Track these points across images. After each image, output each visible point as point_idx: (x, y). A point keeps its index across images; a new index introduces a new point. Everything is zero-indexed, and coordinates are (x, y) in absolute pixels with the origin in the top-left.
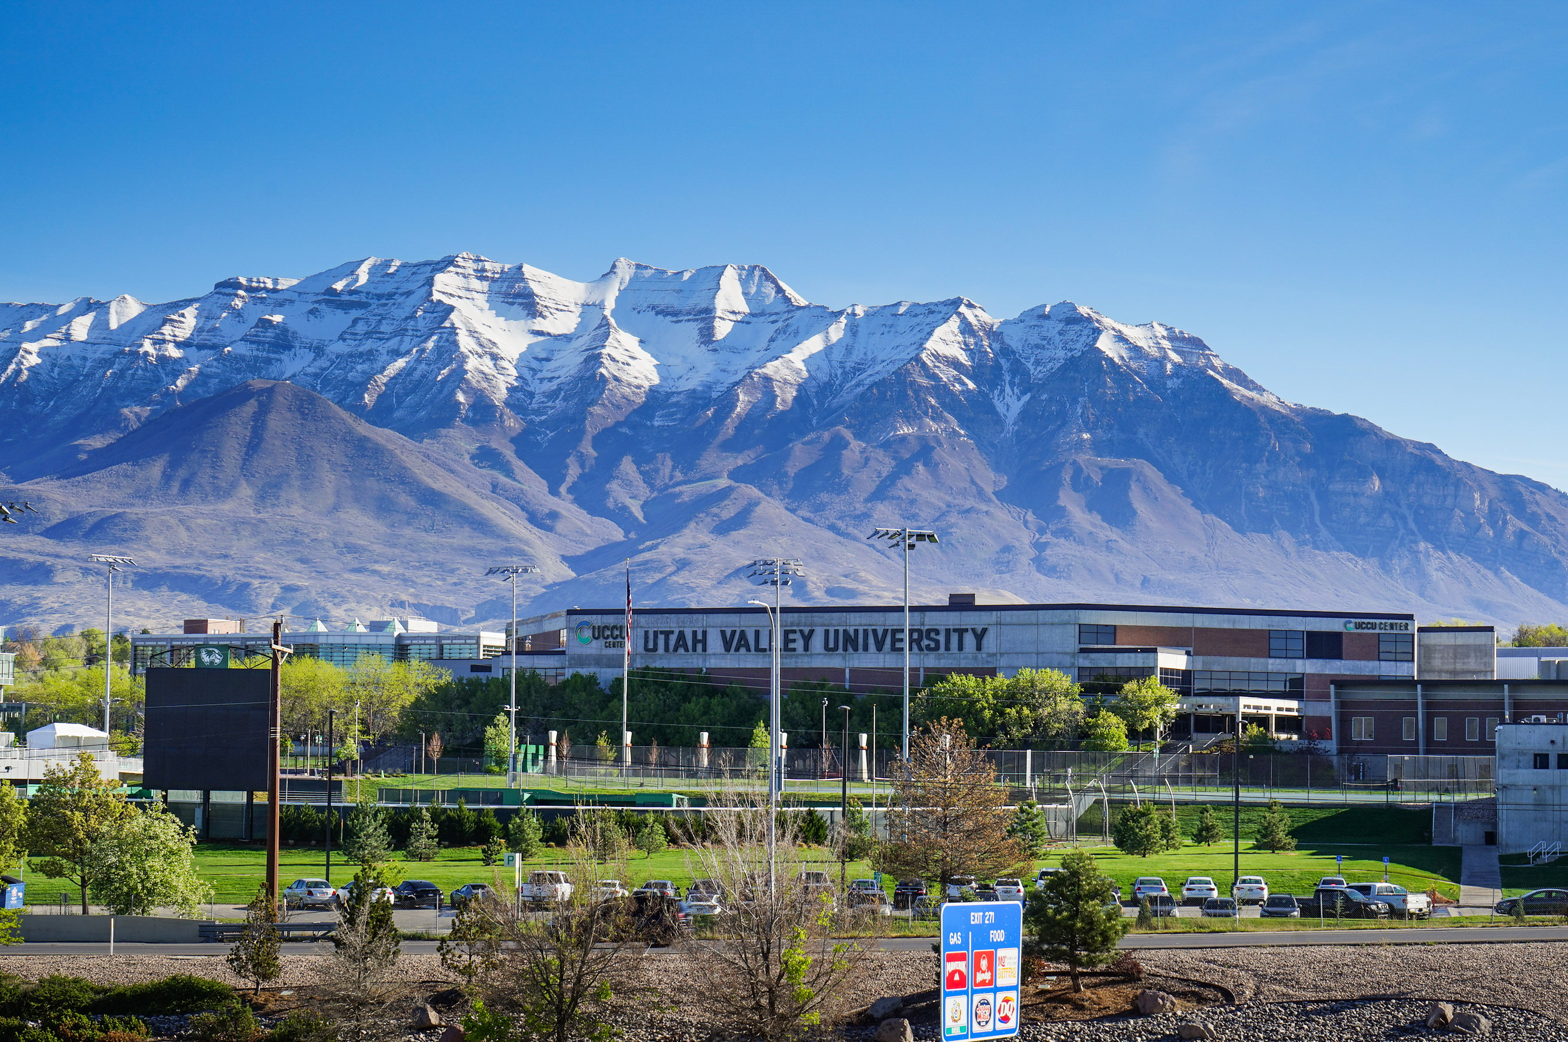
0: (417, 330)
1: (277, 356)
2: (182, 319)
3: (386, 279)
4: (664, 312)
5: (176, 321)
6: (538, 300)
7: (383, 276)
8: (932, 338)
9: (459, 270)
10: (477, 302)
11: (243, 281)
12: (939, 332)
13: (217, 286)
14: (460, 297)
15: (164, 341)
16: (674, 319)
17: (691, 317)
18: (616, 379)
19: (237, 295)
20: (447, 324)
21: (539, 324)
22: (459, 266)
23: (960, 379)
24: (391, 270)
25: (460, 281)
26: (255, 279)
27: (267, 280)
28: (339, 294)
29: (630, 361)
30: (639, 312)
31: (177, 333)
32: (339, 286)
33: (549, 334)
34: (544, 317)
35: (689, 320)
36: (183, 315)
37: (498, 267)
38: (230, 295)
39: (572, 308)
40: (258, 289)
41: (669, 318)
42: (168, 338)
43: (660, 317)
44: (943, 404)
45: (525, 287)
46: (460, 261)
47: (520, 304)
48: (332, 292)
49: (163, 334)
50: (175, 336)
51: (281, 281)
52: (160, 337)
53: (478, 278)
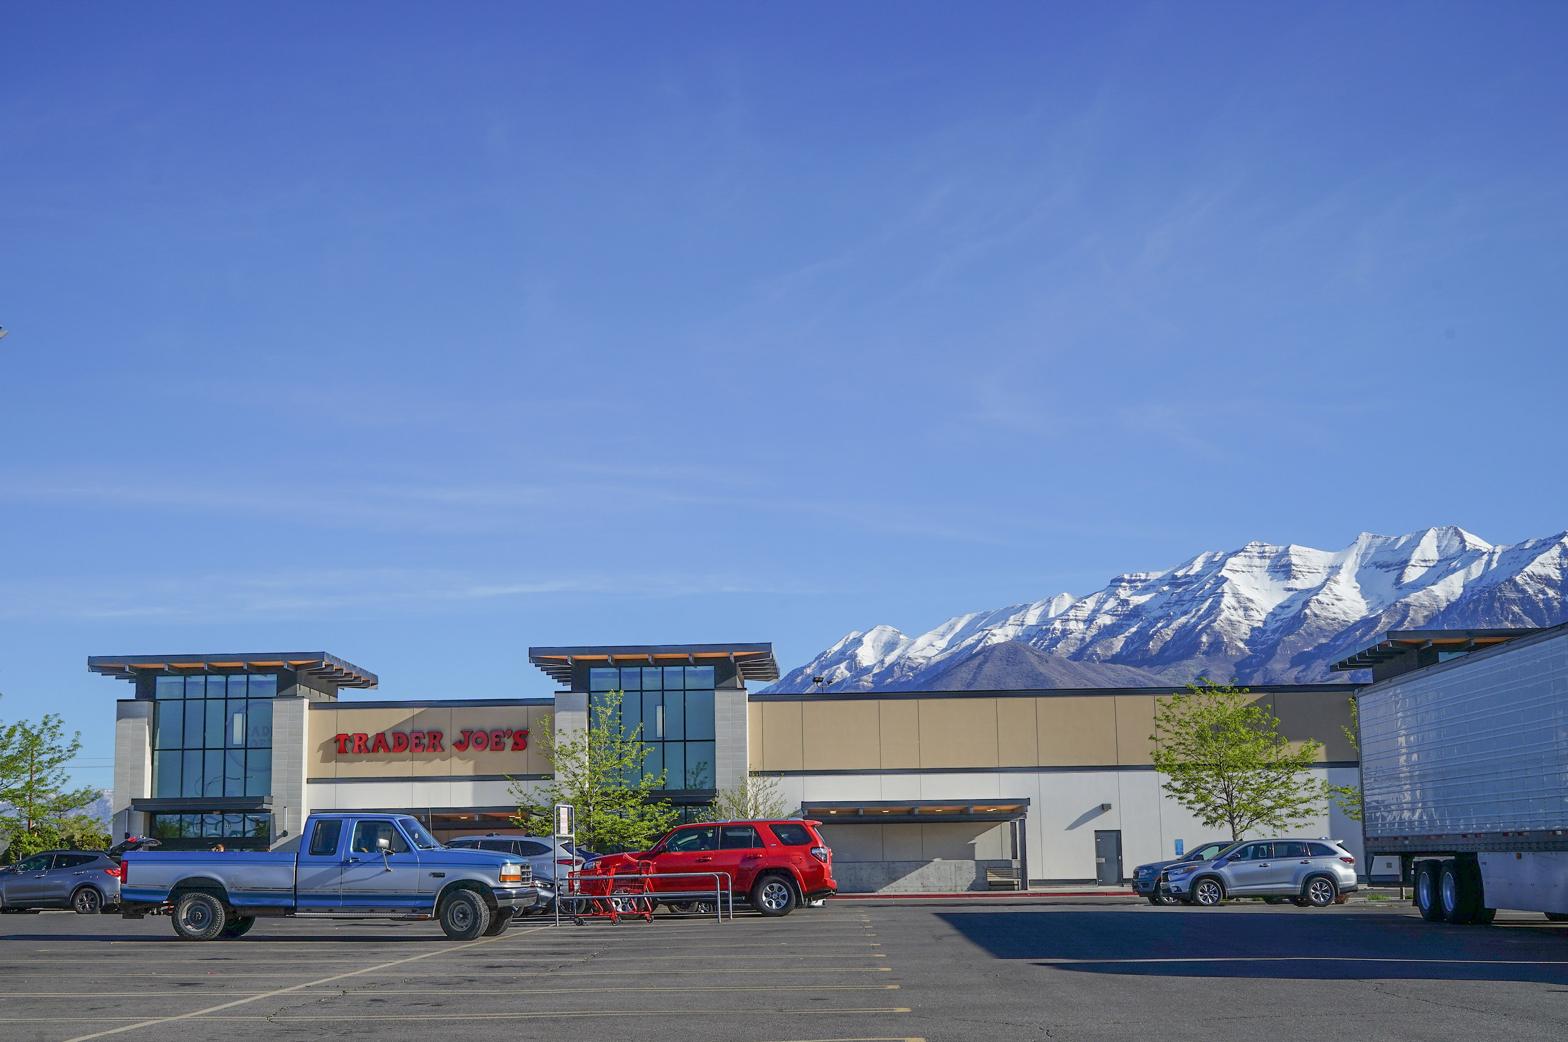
0: (1202, 597)
1: (1128, 622)
2: (1084, 605)
3: (1212, 565)
4: (1381, 566)
5: (1079, 607)
6: (1293, 567)
7: (1210, 564)
8: (1533, 563)
9: (1247, 554)
10: (1255, 574)
11: (1127, 577)
12: (1540, 558)
13: (1112, 581)
14: (1243, 572)
15: (1068, 620)
16: (1387, 569)
17: (1397, 567)
18: (1316, 615)
19: (1120, 586)
20: (1219, 591)
21: (1294, 584)
22: (1247, 552)
23: (1544, 590)
24: (1216, 559)
25: (1245, 561)
26: (1134, 575)
27: (1142, 574)
28: (1179, 579)
29: (1336, 602)
30: (1365, 568)
31: (1078, 614)
32: (1180, 573)
33: (1296, 590)
34: (1297, 579)
35: (1394, 570)
36: (1085, 603)
37: (1274, 549)
38: (1117, 586)
39: (1321, 571)
40: (1135, 581)
41: (1384, 569)
42: (1071, 617)
43: (1379, 569)
44: (1525, 612)
45: (1288, 561)
46: (1249, 548)
47: (1282, 572)
48: (1175, 577)
49: (1068, 615)
50: (1076, 616)
51: (1151, 574)
52: (1067, 617)
53: (1260, 558)
